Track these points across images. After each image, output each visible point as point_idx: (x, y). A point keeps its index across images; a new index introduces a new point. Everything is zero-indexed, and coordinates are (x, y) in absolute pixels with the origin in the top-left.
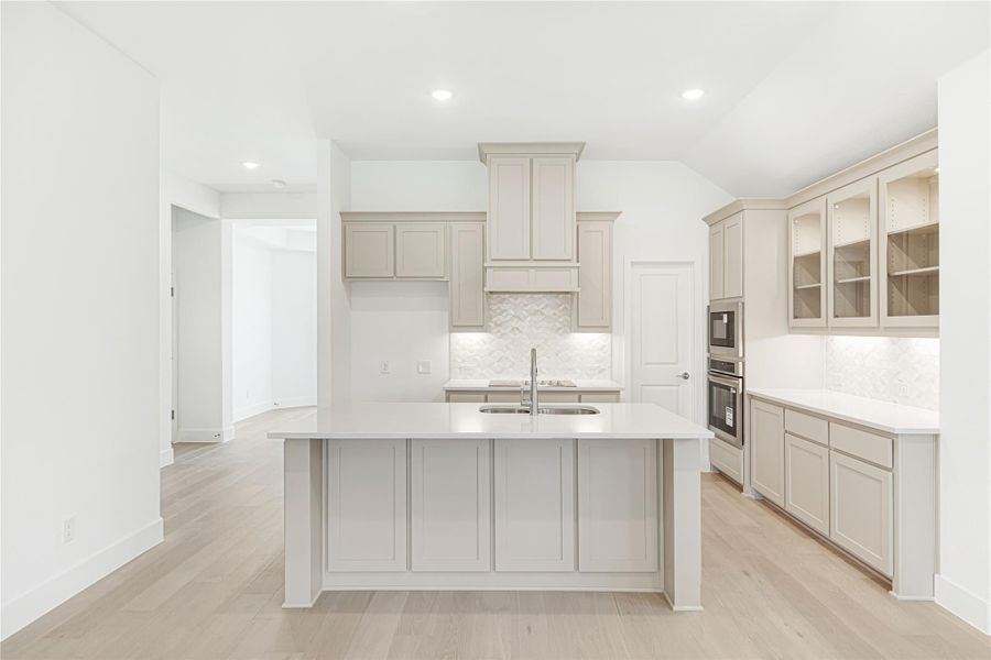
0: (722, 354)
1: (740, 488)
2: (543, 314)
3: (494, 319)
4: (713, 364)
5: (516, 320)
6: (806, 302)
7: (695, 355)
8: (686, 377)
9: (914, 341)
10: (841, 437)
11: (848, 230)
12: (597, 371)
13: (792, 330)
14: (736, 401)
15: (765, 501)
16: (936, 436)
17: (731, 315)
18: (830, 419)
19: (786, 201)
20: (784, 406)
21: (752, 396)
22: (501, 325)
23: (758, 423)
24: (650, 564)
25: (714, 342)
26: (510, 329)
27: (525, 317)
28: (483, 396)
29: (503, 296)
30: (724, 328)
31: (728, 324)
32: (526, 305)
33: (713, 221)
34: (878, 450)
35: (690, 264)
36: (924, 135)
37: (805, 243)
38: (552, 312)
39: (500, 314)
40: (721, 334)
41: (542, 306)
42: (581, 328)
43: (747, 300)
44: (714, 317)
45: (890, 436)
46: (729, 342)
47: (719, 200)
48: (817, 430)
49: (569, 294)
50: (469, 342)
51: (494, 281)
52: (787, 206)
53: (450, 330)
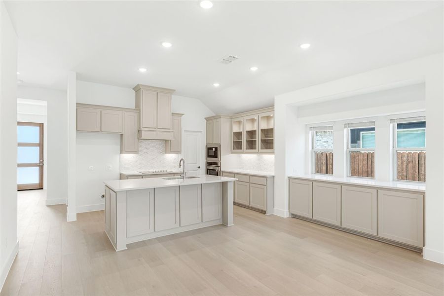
0: (212, 160)
2: (155, 147)
4: (209, 163)
5: (146, 149)
7: (202, 161)
8: (199, 167)
9: (264, 155)
10: (252, 179)
11: (249, 127)
13: (232, 153)
16: (274, 177)
17: (216, 149)
18: (249, 175)
19: (231, 116)
20: (234, 173)
21: (223, 172)
24: (220, 217)
25: (209, 156)
26: (144, 152)
28: (141, 177)
30: (213, 153)
31: (215, 151)
32: (149, 144)
33: (208, 119)
34: (263, 181)
35: (201, 132)
37: (236, 129)
38: (159, 146)
41: (155, 144)
42: (171, 152)
43: (222, 144)
44: (209, 149)
45: (266, 177)
46: (216, 156)
47: (211, 114)
49: (166, 141)
50: (128, 157)
51: (145, 135)
52: (231, 118)
53: (121, 153)
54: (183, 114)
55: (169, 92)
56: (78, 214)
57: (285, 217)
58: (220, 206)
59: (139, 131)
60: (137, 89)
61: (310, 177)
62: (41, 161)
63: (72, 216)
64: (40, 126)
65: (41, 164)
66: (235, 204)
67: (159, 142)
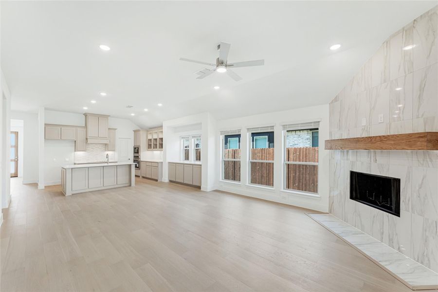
0: (136, 155)
1: (139, 177)
4: (135, 157)
6: (150, 146)
7: (131, 155)
8: (129, 159)
11: (155, 136)
14: (139, 162)
15: (143, 177)
16: (162, 162)
17: (138, 148)
20: (146, 162)
21: (141, 161)
23: (142, 165)
25: (135, 153)
30: (137, 150)
32: (94, 146)
33: (135, 131)
34: (156, 165)
35: (131, 138)
36: (161, 127)
37: (150, 137)
40: (136, 151)
42: (108, 150)
43: (141, 145)
44: (135, 148)
45: (157, 163)
46: (138, 153)
47: (135, 128)
48: (150, 164)
49: (106, 144)
50: (80, 154)
51: (89, 141)
52: (148, 131)
53: (75, 151)
54: (116, 129)
55: (106, 117)
56: (45, 187)
57: (166, 182)
58: (128, 177)
59: (87, 139)
60: (86, 115)
61: (182, 162)
62: (16, 157)
63: (41, 186)
64: (15, 134)
65: (16, 160)
66: (136, 176)
67: (102, 145)
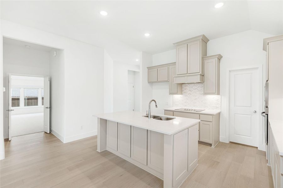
2: (198, 89)
3: (184, 91)
5: (190, 91)
7: (260, 104)
8: (255, 112)
12: (215, 108)
22: (185, 93)
26: (188, 94)
27: (192, 90)
28: (172, 112)
29: (186, 84)
32: (192, 87)
35: (257, 68)
38: (201, 88)
39: (185, 90)
41: (197, 87)
42: (205, 93)
50: (177, 97)
